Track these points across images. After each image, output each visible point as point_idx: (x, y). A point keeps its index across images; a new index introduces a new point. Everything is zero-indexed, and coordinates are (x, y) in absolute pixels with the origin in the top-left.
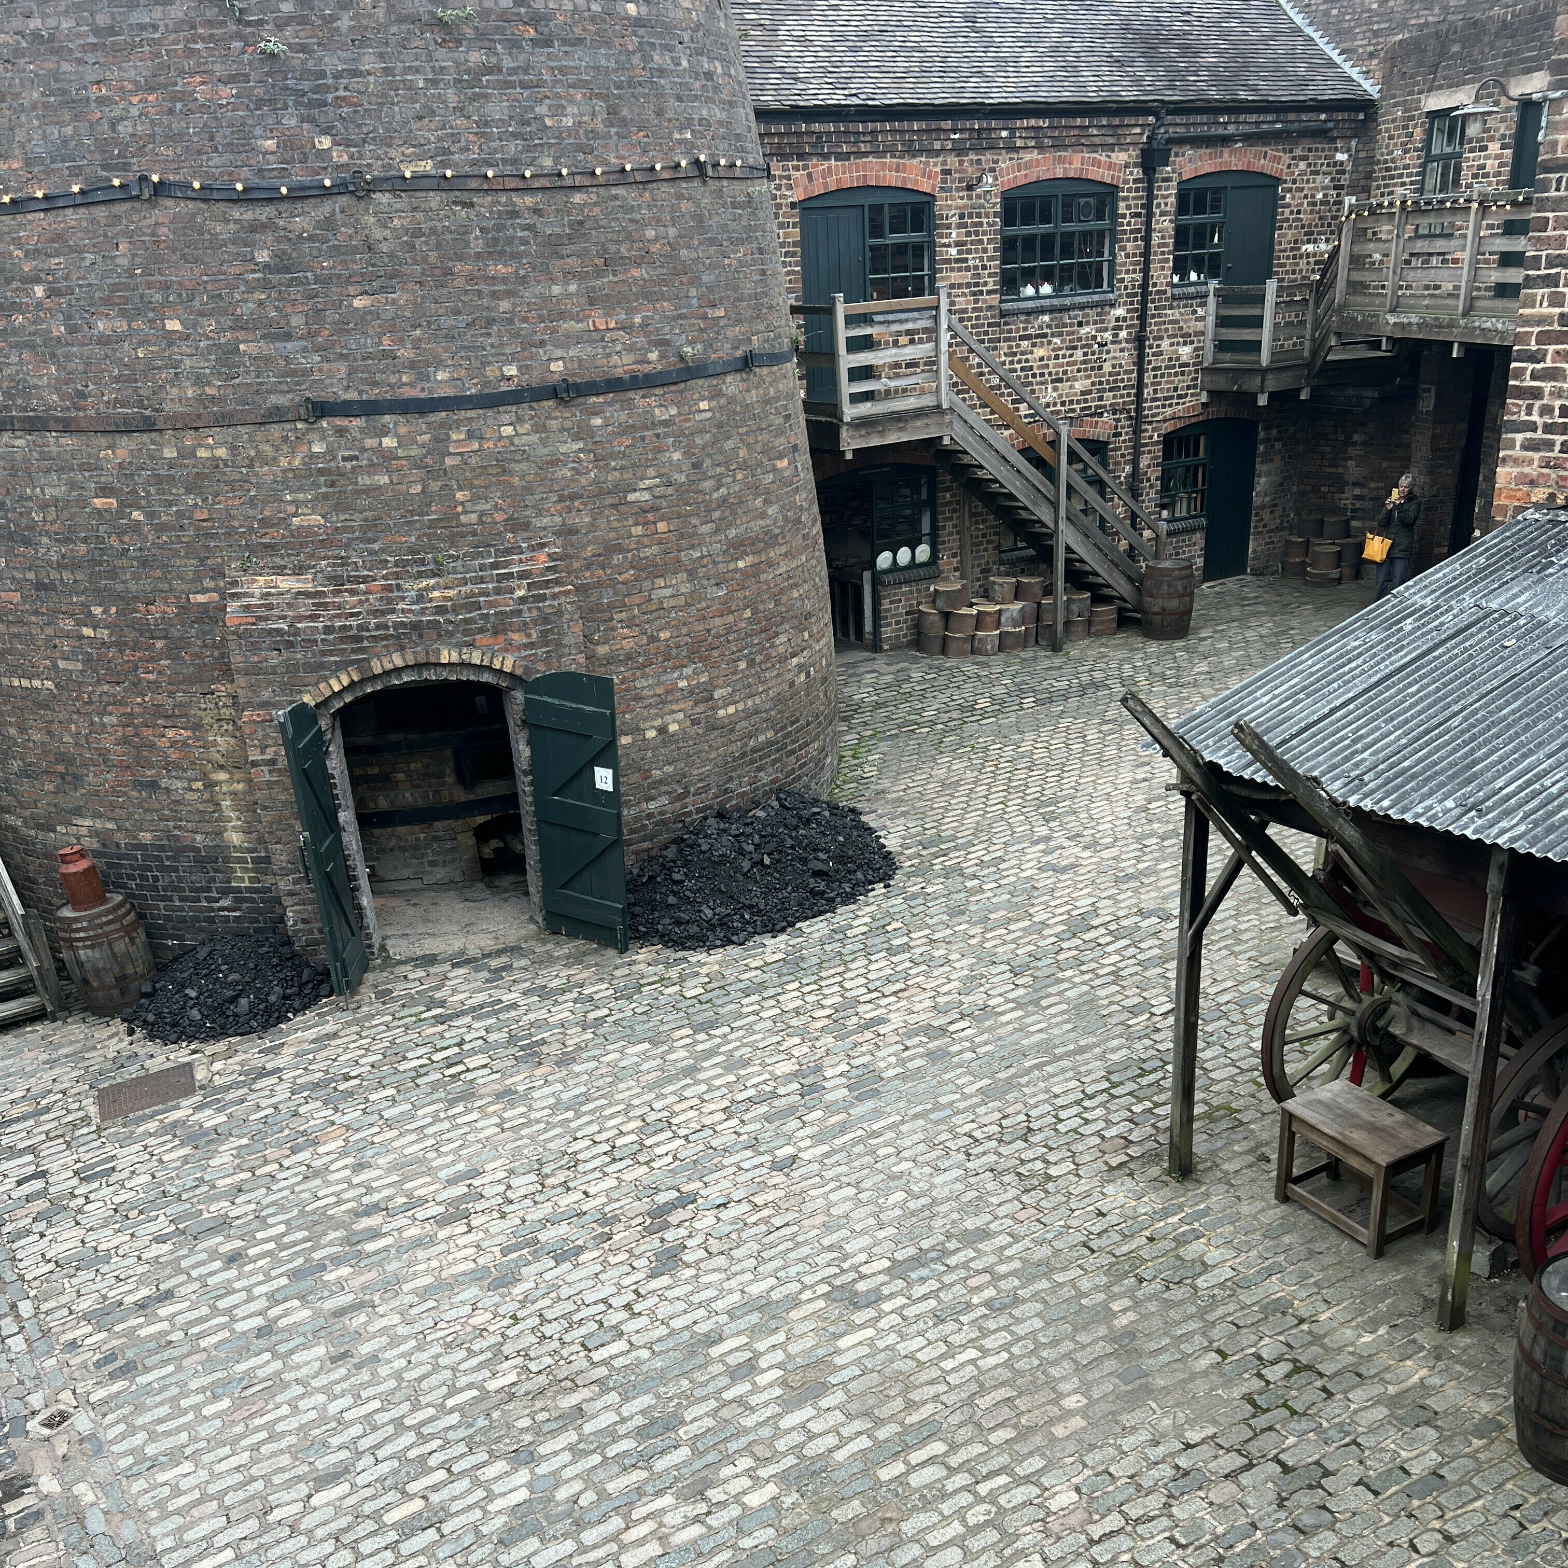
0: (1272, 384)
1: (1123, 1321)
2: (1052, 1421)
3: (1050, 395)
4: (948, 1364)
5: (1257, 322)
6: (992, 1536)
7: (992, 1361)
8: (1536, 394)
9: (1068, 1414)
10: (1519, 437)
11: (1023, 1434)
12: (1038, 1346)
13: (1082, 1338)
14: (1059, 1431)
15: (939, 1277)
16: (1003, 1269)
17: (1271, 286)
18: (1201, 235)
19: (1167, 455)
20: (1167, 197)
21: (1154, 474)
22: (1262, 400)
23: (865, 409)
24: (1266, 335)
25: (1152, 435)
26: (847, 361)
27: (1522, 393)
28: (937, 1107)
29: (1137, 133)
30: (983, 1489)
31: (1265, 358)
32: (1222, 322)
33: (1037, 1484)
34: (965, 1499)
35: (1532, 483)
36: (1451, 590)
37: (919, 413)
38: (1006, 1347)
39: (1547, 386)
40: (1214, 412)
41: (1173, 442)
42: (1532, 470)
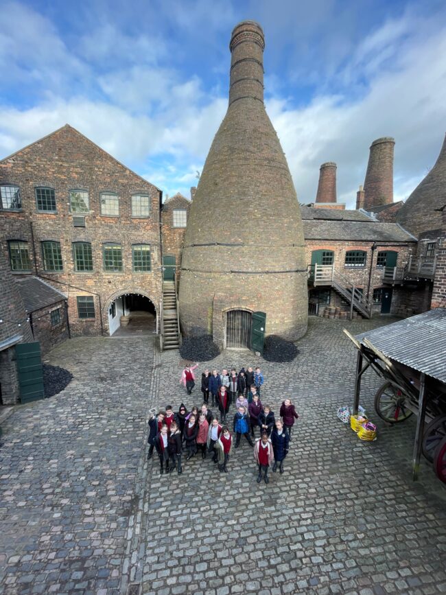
0: (395, 283)
1: (335, 453)
2: (314, 471)
3: (352, 281)
4: (296, 450)
5: (393, 273)
6: (295, 493)
7: (305, 453)
8: (440, 287)
9: (318, 470)
10: (436, 295)
11: (308, 472)
12: (316, 453)
13: (326, 454)
14: (315, 474)
15: (299, 431)
16: (313, 433)
17: (395, 268)
18: (382, 260)
19: (374, 292)
20: (376, 254)
21: (372, 295)
22: (393, 285)
23: (319, 280)
24: (394, 275)
25: (372, 288)
26: (316, 273)
27: (437, 287)
28: (308, 397)
29: (371, 244)
30: (296, 481)
31: (394, 279)
32: (386, 272)
33: (308, 484)
34: (291, 482)
35: (440, 303)
36: (419, 320)
37: (328, 281)
38: (309, 451)
39: (442, 286)
40: (384, 286)
41: (375, 290)
42: (440, 301)
